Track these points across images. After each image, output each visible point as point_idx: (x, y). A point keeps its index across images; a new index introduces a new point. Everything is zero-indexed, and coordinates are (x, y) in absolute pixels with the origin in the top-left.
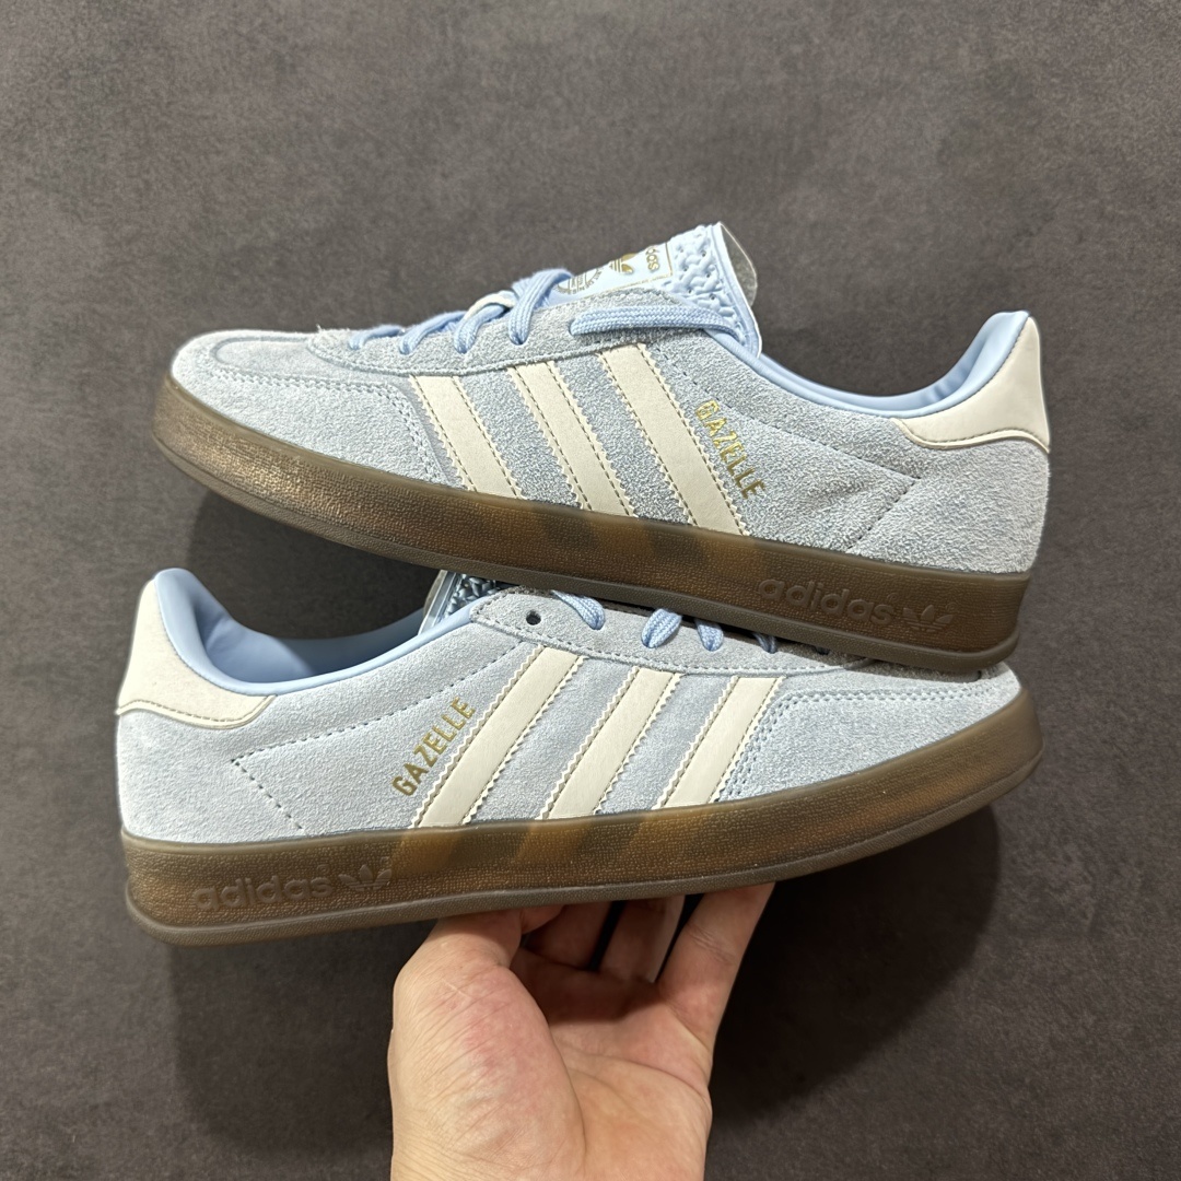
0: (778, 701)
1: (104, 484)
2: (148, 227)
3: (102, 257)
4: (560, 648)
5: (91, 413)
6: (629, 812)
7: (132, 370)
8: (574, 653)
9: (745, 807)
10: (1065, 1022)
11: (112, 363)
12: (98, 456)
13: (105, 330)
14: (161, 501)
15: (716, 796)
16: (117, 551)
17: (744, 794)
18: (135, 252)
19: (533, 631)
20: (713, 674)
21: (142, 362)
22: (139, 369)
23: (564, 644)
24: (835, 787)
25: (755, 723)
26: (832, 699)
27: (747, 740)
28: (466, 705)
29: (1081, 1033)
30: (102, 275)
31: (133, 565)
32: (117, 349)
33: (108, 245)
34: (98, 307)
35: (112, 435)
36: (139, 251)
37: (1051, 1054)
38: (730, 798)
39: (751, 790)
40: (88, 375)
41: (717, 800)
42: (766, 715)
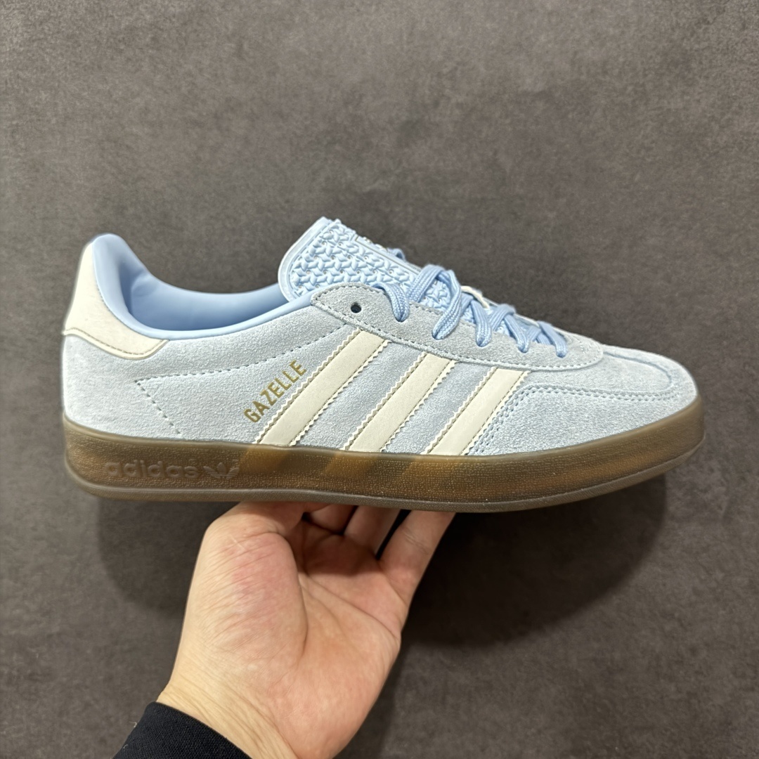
0: (521, 389)
1: (34, 207)
2: (54, 11)
3: (22, 35)
4: (372, 332)
5: (21, 154)
6: (404, 453)
7: (49, 121)
8: (382, 337)
9: (485, 462)
10: (703, 577)
11: (34, 117)
12: (27, 186)
13: (27, 91)
14: (75, 219)
15: (467, 451)
16: (45, 256)
17: (486, 453)
18: (46, 31)
19: (354, 318)
20: (479, 364)
21: (56, 115)
22: (54, 121)
23: (375, 330)
24: (550, 455)
25: (502, 404)
26: (560, 393)
27: (494, 415)
28: (300, 366)
29: (714, 585)
30: (22, 49)
31: (57, 266)
32: (37, 106)
33: (26, 25)
34: (21, 73)
35: (37, 171)
36: (49, 30)
37: (693, 598)
38: (476, 454)
39: (491, 451)
40: (17, 125)
41: (467, 454)
42: (511, 399)
